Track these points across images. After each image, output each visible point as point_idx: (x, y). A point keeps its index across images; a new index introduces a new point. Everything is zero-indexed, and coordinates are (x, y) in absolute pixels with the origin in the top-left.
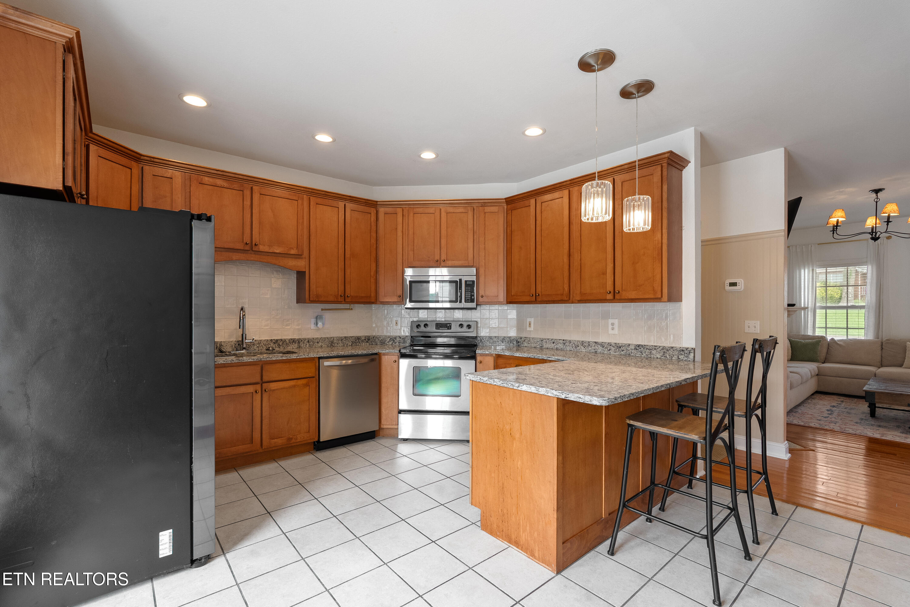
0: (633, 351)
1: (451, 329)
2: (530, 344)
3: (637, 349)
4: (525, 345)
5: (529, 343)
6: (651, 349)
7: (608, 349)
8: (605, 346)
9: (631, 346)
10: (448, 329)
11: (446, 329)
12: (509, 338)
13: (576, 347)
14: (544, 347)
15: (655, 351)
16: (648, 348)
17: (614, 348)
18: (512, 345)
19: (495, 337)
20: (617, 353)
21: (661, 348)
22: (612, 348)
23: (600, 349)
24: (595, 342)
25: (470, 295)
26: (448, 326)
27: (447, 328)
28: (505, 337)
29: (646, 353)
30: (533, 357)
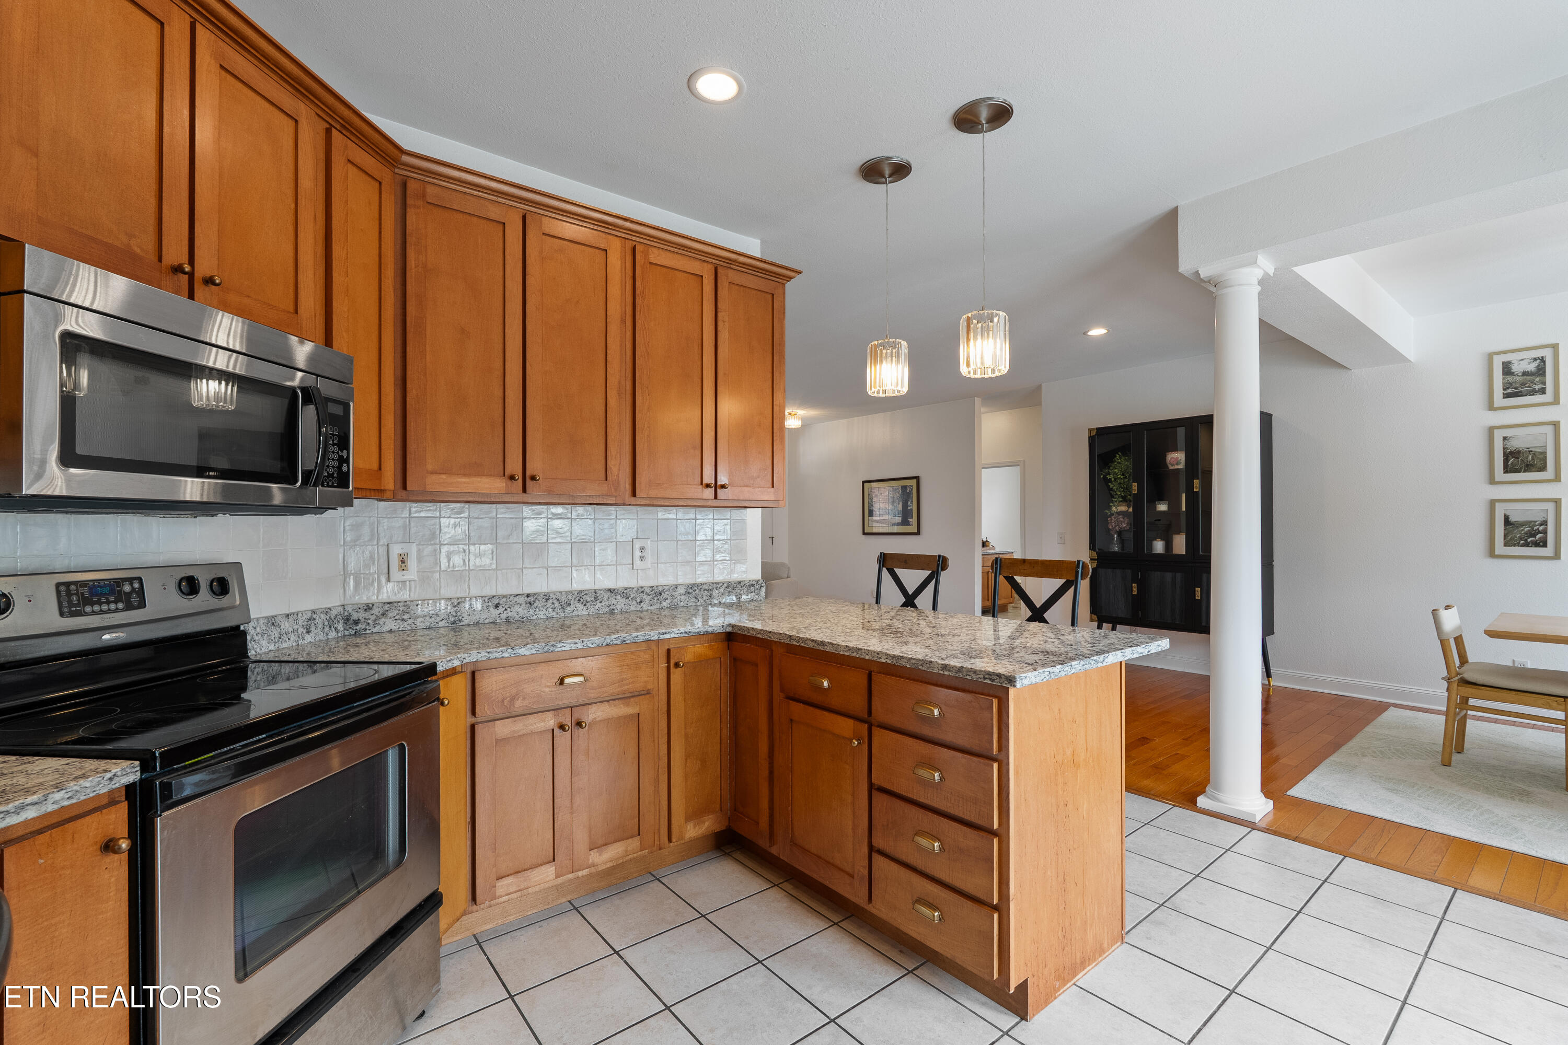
0: (683, 598)
1: (142, 605)
2: (409, 622)
3: (689, 593)
4: (386, 629)
5: (403, 620)
6: (711, 590)
7: (638, 600)
8: (632, 596)
9: (679, 589)
10: (129, 607)
11: (117, 610)
12: (326, 613)
13: (563, 609)
14: (465, 622)
15: (717, 591)
16: (707, 588)
17: (649, 598)
18: (333, 634)
19: (287, 616)
20: (655, 607)
21: (725, 585)
22: (645, 596)
23: (620, 604)
24: (610, 590)
25: (336, 457)
26: (128, 595)
27: (120, 606)
28: (314, 612)
29: (704, 597)
30: (618, 642)
